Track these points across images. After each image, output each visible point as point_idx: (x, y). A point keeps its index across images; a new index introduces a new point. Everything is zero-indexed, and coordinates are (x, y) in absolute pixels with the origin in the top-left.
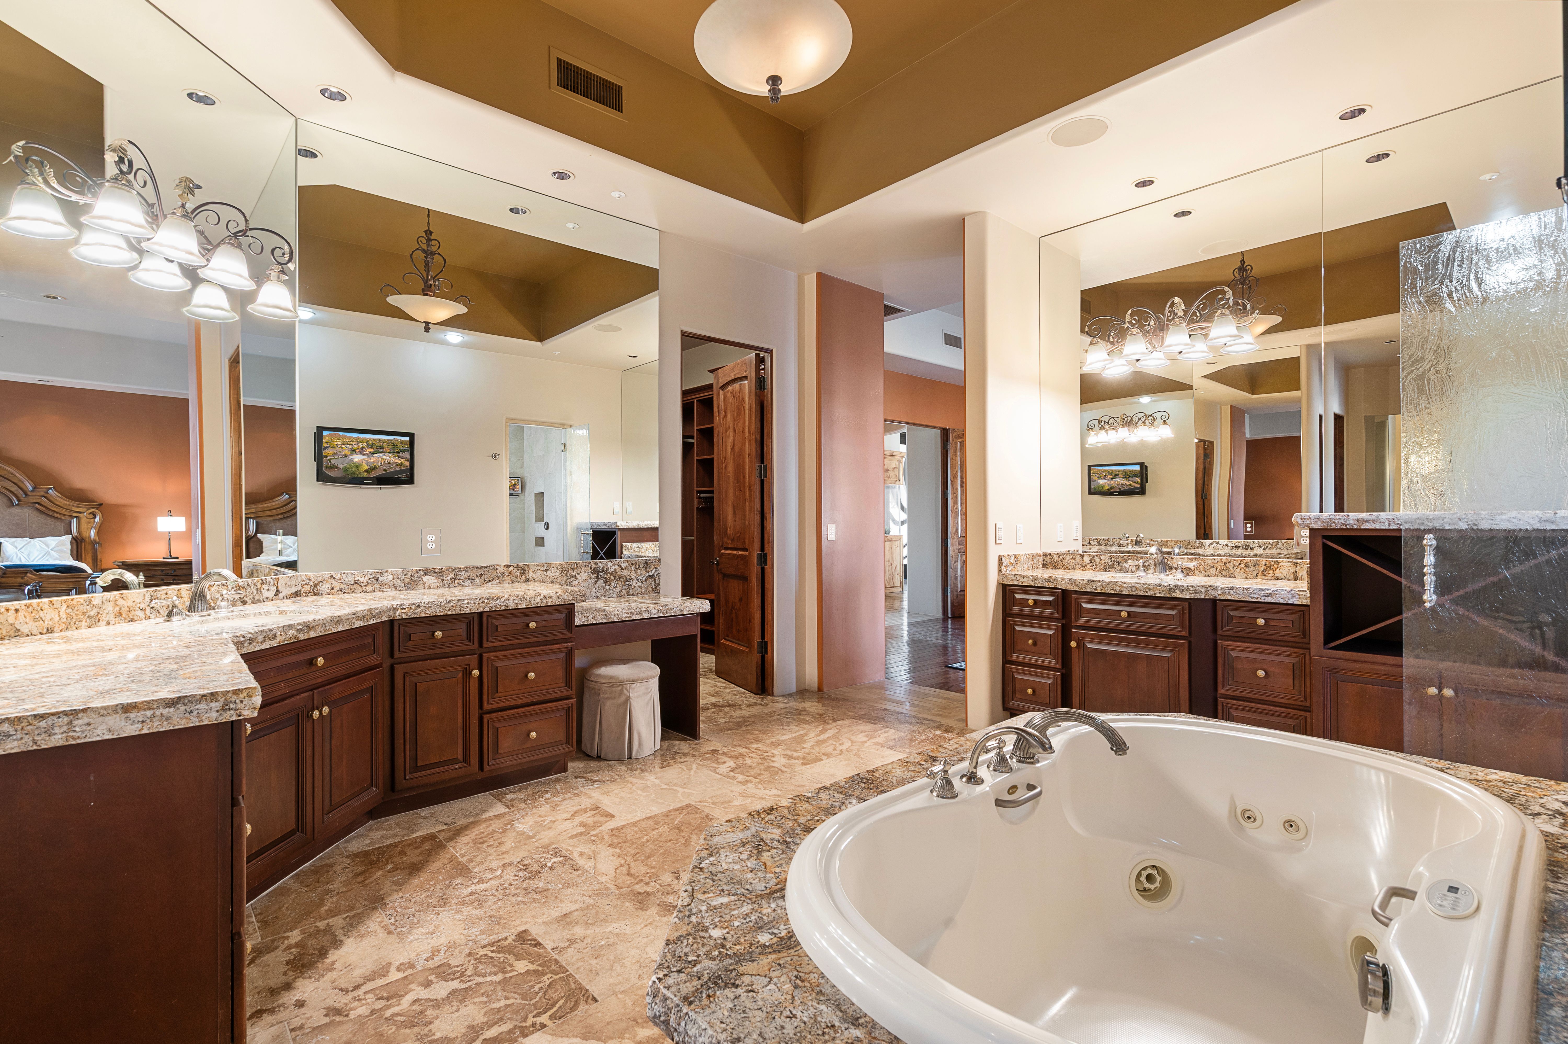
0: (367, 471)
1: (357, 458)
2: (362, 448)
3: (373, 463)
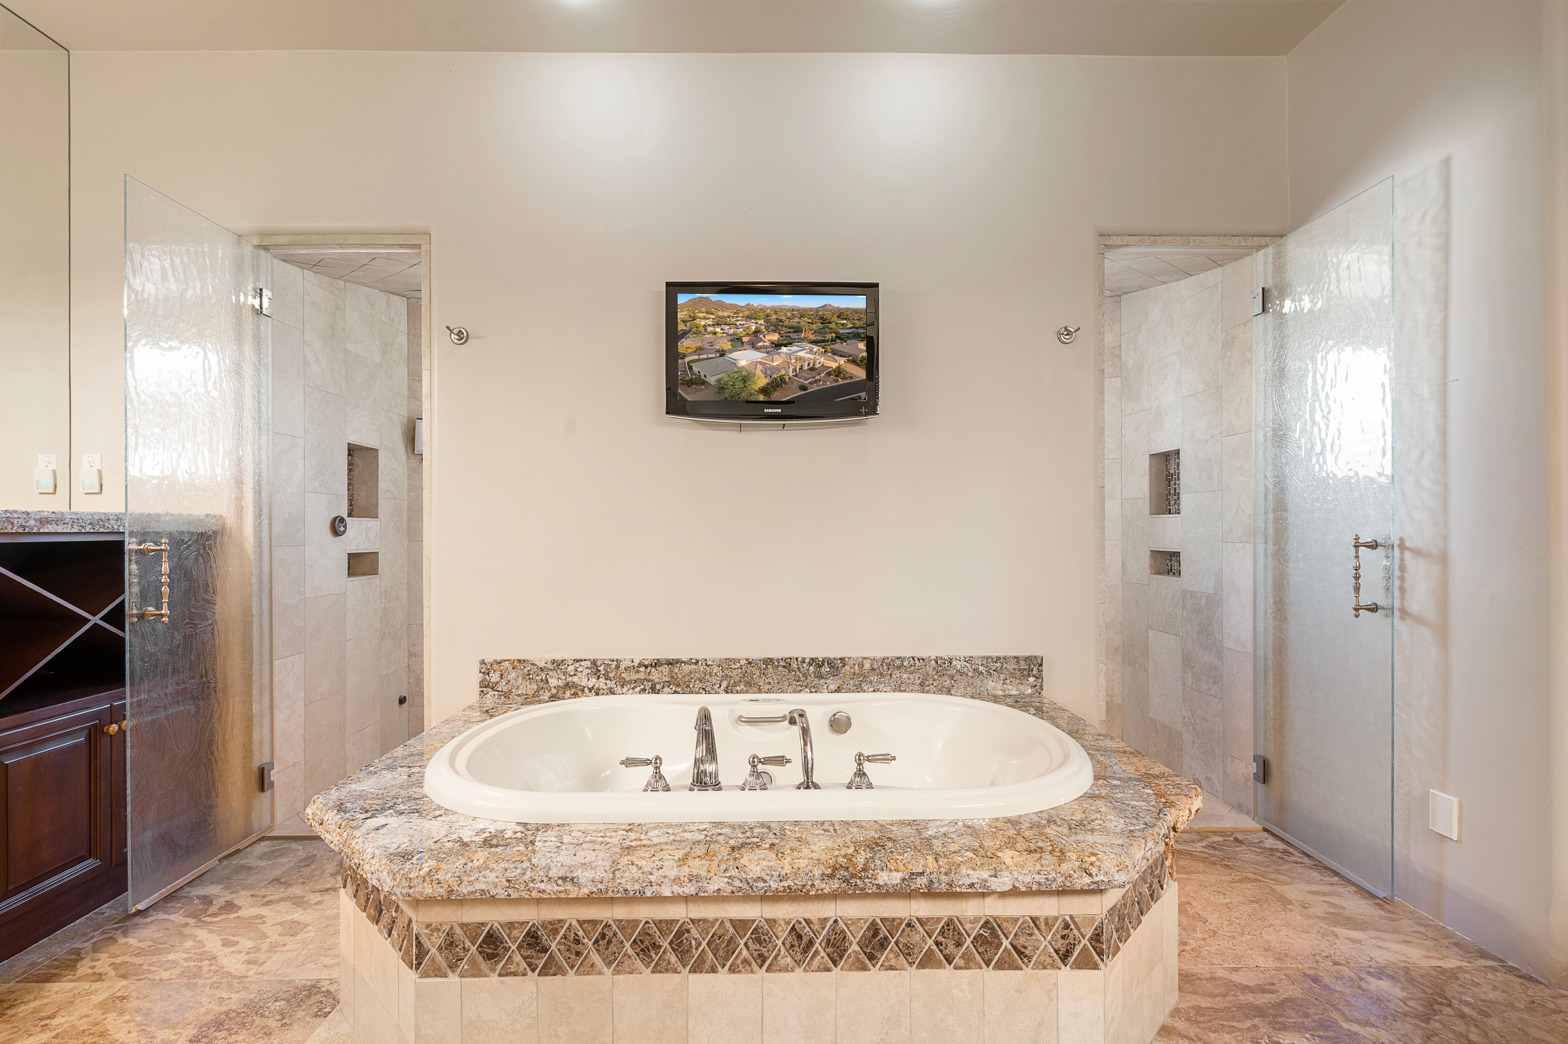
0: (764, 390)
1: (745, 358)
2: (757, 332)
3: (777, 369)
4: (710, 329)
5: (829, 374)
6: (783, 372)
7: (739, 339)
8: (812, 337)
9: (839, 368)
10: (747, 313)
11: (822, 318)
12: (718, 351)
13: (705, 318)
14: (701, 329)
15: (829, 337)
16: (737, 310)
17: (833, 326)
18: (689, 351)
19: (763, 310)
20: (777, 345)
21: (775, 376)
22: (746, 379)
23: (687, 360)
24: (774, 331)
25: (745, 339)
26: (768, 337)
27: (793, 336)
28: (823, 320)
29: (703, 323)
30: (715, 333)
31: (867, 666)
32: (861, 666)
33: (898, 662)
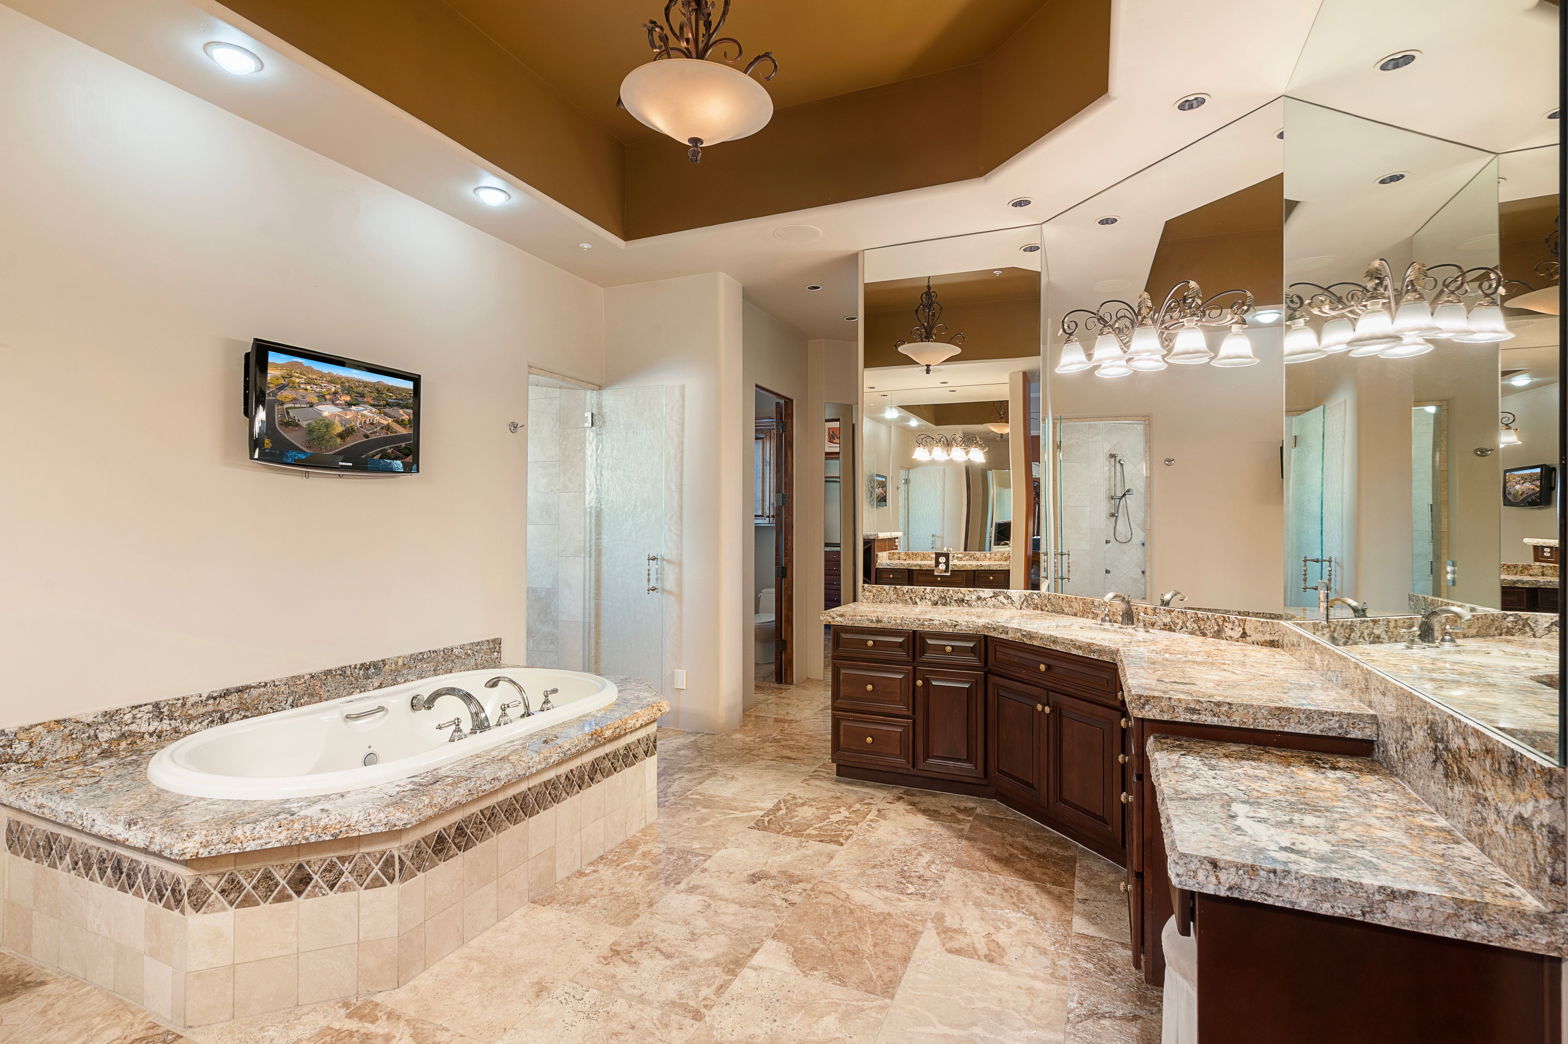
0: (341, 436)
1: (327, 410)
2: (335, 393)
3: (349, 421)
4: (303, 386)
5: (382, 428)
6: (353, 424)
7: (323, 396)
8: (372, 402)
9: (388, 424)
10: (329, 378)
11: (377, 390)
12: (308, 403)
13: (299, 377)
14: (296, 385)
15: (382, 403)
16: (322, 375)
17: (384, 396)
18: (287, 400)
19: (339, 378)
20: (349, 404)
21: (348, 426)
22: (328, 426)
23: (285, 406)
24: (347, 394)
25: (328, 397)
26: (343, 398)
27: (359, 399)
28: (378, 391)
29: (297, 380)
30: (306, 390)
31: (400, 663)
32: (396, 663)
33: (420, 656)
